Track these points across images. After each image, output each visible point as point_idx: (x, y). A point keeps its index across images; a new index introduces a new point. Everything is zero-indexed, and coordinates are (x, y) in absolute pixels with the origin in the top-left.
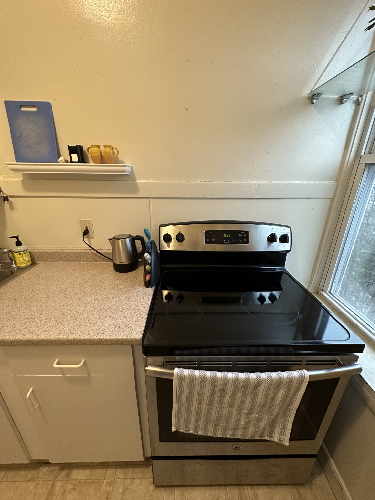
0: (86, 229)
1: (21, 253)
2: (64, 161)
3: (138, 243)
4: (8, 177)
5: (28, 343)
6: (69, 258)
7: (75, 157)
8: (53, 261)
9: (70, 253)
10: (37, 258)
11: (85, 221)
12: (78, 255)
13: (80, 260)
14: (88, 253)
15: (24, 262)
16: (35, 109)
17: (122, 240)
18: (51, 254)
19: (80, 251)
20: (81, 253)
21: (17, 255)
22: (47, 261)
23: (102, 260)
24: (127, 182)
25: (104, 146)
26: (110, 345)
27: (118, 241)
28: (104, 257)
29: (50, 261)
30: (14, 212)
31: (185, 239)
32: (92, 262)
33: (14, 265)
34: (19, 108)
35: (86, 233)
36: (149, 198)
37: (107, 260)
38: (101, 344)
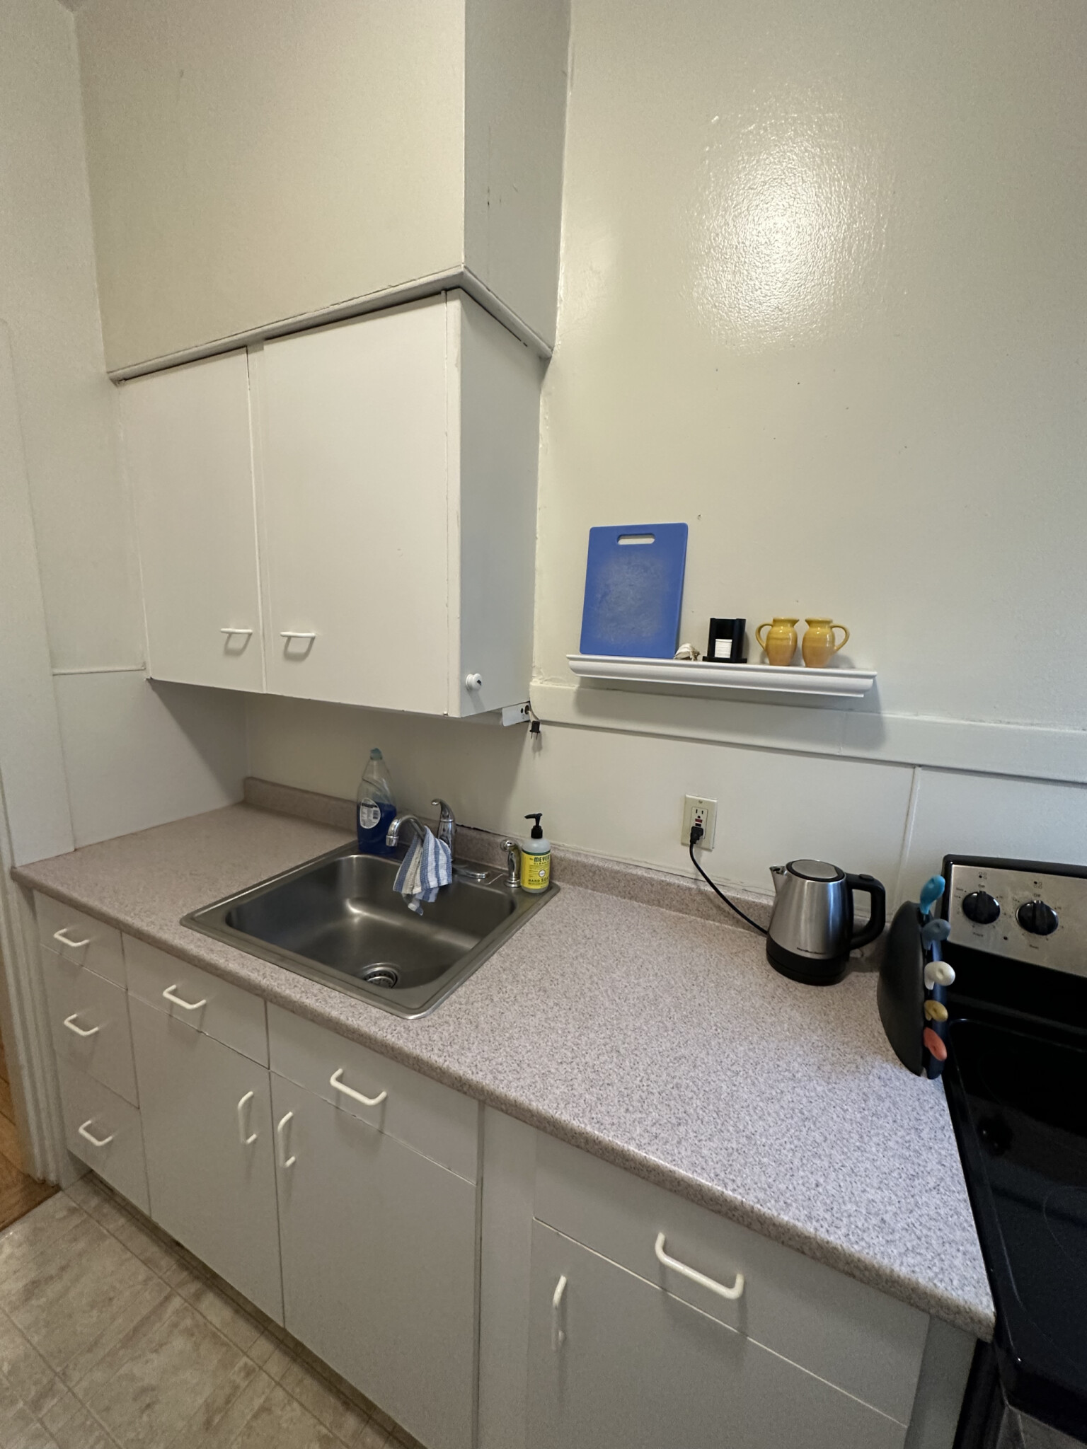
0: (697, 824)
1: (539, 857)
2: (691, 653)
3: (862, 900)
4: (551, 680)
5: (612, 1158)
6: (634, 891)
7: (724, 647)
8: (593, 890)
9: (640, 878)
10: (558, 873)
11: (701, 802)
12: (661, 888)
13: (662, 902)
14: (690, 889)
15: (539, 881)
16: (650, 541)
17: (813, 884)
18: (593, 870)
19: (668, 879)
20: (669, 884)
21: (528, 861)
22: (580, 885)
23: (722, 918)
24: (852, 713)
25: (809, 622)
26: (862, 1281)
27: (803, 884)
28: (732, 911)
29: (587, 887)
30: (540, 755)
31: (1059, 928)
32: (692, 915)
33: (513, 882)
34: (616, 540)
35: (696, 834)
36: (913, 766)
37: (738, 921)
38: (827, 1264)
